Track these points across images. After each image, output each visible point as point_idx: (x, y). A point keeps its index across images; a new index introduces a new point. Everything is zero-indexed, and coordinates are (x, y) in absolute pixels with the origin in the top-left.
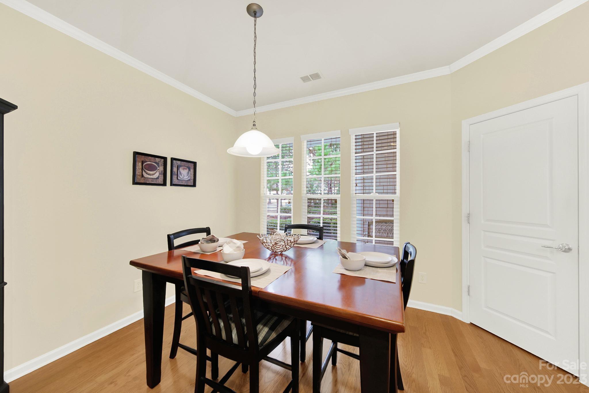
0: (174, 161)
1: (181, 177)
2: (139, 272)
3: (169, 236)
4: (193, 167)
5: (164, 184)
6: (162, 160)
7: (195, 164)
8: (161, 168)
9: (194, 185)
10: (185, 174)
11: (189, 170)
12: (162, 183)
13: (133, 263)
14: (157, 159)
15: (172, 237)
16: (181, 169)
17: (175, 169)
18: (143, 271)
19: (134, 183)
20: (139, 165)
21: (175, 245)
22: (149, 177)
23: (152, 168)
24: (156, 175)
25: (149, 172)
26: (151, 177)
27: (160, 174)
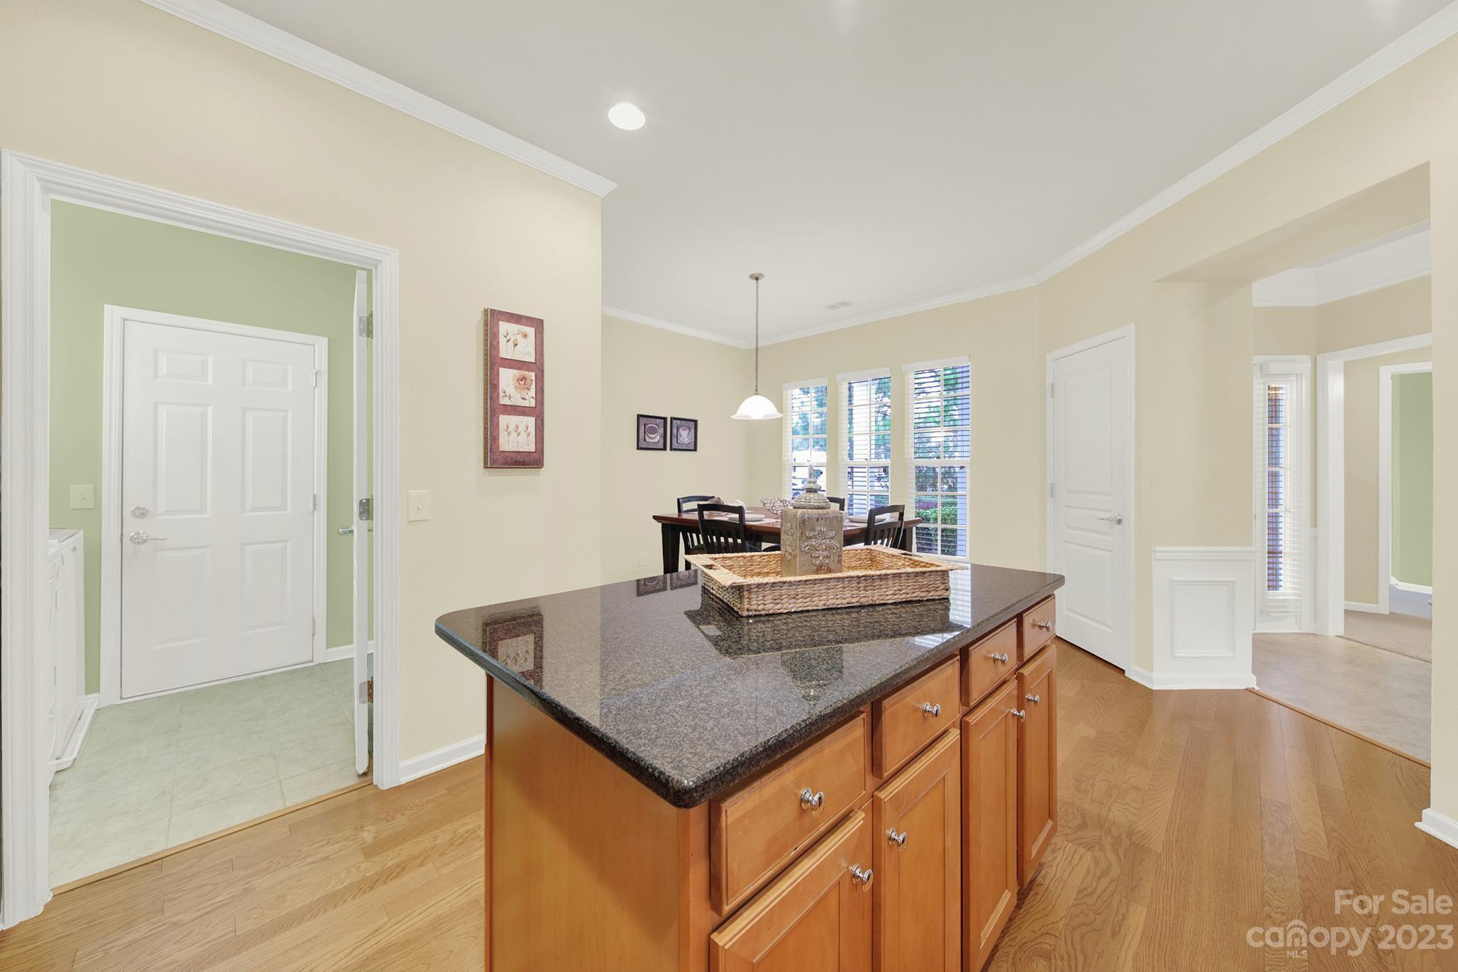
0: (674, 421)
1: (681, 440)
2: (658, 526)
3: (678, 500)
4: (693, 426)
5: (665, 449)
6: (663, 421)
7: (695, 422)
8: (661, 431)
9: (695, 450)
10: (685, 436)
11: (690, 431)
12: (662, 448)
13: (655, 517)
14: (657, 420)
15: (681, 500)
16: (681, 430)
17: (675, 431)
18: (662, 524)
19: (638, 448)
20: (642, 428)
21: (684, 510)
22: (651, 441)
23: (653, 431)
24: (656, 438)
25: (650, 435)
26: (653, 441)
27: (660, 437)
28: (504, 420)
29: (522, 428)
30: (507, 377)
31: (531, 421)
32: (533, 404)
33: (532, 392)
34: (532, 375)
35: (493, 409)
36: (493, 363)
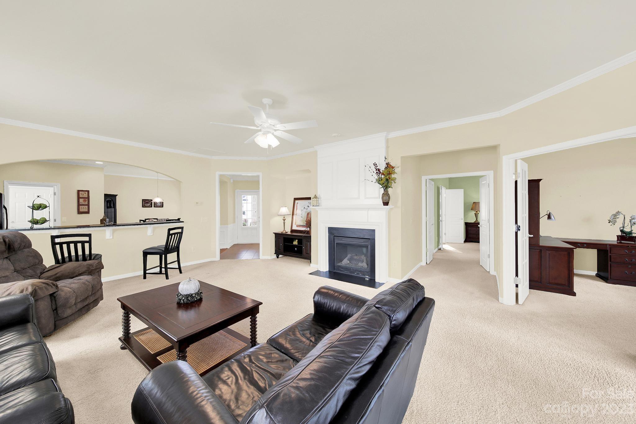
1: (157, 205)
5: (152, 207)
8: (151, 203)
12: (150, 207)
14: (150, 201)
19: (142, 207)
20: (144, 202)
22: (147, 205)
24: (149, 205)
28: (80, 207)
29: (85, 208)
30: (81, 200)
31: (87, 207)
32: (87, 204)
33: (87, 202)
34: (87, 199)
35: (79, 205)
36: (79, 198)
